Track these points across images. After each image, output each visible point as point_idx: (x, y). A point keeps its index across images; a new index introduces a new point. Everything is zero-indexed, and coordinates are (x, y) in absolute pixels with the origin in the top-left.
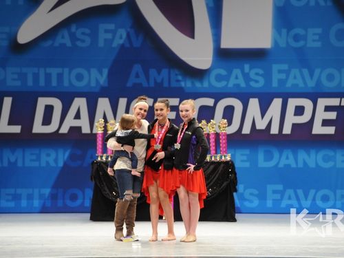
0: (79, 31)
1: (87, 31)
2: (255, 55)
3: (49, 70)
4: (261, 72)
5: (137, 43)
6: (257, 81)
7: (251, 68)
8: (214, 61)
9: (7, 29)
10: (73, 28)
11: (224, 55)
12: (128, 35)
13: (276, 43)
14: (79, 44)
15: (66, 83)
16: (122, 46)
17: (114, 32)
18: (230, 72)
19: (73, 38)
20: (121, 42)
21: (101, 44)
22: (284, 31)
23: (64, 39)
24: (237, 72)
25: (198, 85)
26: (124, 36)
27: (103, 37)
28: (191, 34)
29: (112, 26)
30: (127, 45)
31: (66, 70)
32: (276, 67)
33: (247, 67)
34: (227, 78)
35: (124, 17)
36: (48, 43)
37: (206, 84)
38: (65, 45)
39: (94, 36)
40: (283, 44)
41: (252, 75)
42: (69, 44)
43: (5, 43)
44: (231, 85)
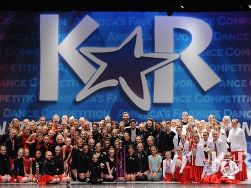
0: (99, 96)
1: (102, 96)
2: (167, 105)
3: (88, 111)
4: (169, 112)
5: (121, 101)
6: (167, 115)
7: (165, 110)
8: (151, 108)
9: (72, 96)
10: (97, 95)
11: (155, 105)
12: (118, 98)
13: (174, 101)
14: (99, 101)
15: (94, 116)
16: (116, 102)
17: (113, 97)
18: (157, 112)
19: (97, 99)
20: (115, 100)
21: (108, 101)
22: (178, 96)
23: (94, 99)
24: (160, 112)
25: (145, 117)
26: (117, 98)
27: (108, 98)
28: (142, 97)
29: (111, 94)
30: (118, 101)
31: (94, 111)
32: (174, 110)
33: (163, 110)
34: (156, 114)
35: (117, 91)
36: (87, 101)
37: (148, 116)
38: (94, 101)
39: (105, 98)
40: (177, 101)
41: (166, 113)
42: (95, 101)
43: (72, 101)
44: (157, 117)
